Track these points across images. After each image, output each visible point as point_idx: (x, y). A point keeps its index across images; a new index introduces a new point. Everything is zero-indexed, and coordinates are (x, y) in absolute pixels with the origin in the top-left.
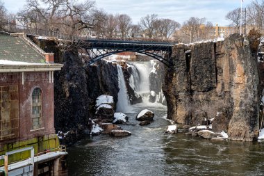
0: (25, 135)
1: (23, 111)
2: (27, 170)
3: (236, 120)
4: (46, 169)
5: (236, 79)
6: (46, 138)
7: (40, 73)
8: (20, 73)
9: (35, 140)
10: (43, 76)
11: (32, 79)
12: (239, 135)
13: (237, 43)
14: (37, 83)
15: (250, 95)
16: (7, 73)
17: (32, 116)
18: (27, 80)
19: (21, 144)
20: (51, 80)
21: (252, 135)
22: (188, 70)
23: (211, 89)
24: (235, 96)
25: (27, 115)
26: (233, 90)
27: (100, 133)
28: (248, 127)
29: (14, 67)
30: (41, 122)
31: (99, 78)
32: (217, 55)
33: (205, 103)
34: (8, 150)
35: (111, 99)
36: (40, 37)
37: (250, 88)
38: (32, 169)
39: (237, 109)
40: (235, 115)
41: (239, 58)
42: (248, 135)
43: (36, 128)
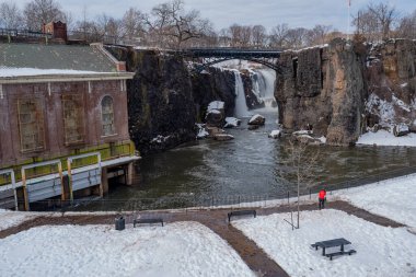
0: (95, 141)
1: (92, 118)
2: (93, 173)
3: (334, 125)
4: (121, 172)
5: (337, 84)
6: (119, 143)
7: (110, 82)
8: (86, 82)
9: (107, 146)
10: (114, 85)
11: (100, 88)
12: (336, 140)
13: (338, 47)
14: (106, 91)
15: (349, 101)
16: (71, 82)
17: (103, 123)
18: (94, 89)
19: (90, 149)
20: (123, 88)
21: (349, 140)
22: (295, 76)
23: (316, 94)
24: (334, 102)
25: (96, 122)
26: (333, 96)
27: (206, 137)
28: (345, 133)
29: (77, 76)
30: (113, 129)
31: (212, 85)
32: (323, 61)
33: (311, 108)
34: (76, 154)
35: (221, 105)
36: (139, 48)
37: (349, 93)
38: (99, 172)
39: (335, 114)
40: (333, 120)
41: (339, 63)
42: (345, 140)
43: (108, 134)
